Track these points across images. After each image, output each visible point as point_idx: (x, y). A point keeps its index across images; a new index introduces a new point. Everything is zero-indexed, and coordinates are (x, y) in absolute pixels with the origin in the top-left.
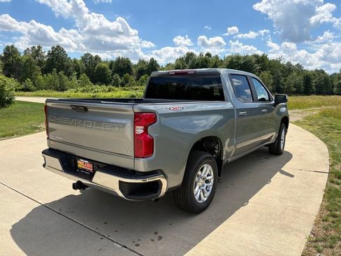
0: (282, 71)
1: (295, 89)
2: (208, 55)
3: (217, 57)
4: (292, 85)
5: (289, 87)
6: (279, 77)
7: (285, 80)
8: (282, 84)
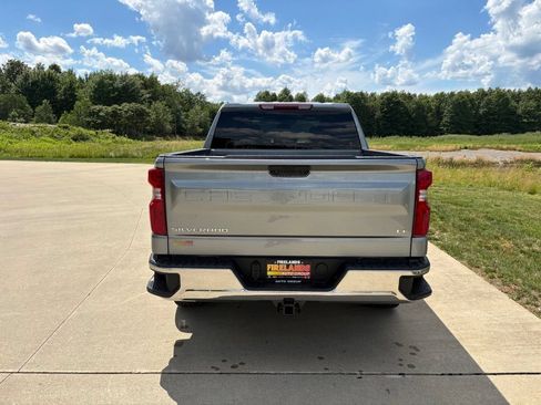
0: (181, 103)
1: (201, 130)
2: (55, 67)
3: (70, 73)
4: (197, 124)
5: (193, 127)
6: (178, 111)
7: (187, 116)
8: (184, 122)
